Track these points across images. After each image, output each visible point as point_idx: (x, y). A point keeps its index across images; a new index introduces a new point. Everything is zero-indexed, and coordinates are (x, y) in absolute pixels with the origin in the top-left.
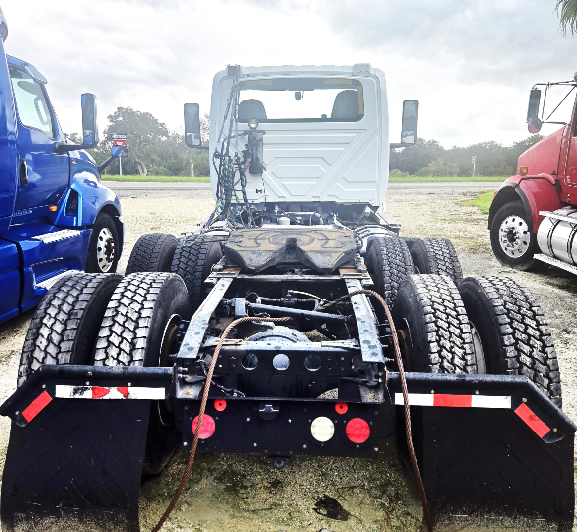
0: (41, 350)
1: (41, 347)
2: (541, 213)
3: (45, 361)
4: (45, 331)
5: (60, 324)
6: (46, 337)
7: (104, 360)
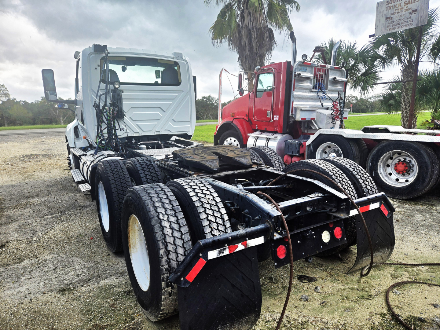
0: (170, 236)
1: (169, 234)
2: (248, 134)
3: (175, 242)
4: (166, 224)
5: (173, 217)
6: (168, 227)
7: (211, 232)
